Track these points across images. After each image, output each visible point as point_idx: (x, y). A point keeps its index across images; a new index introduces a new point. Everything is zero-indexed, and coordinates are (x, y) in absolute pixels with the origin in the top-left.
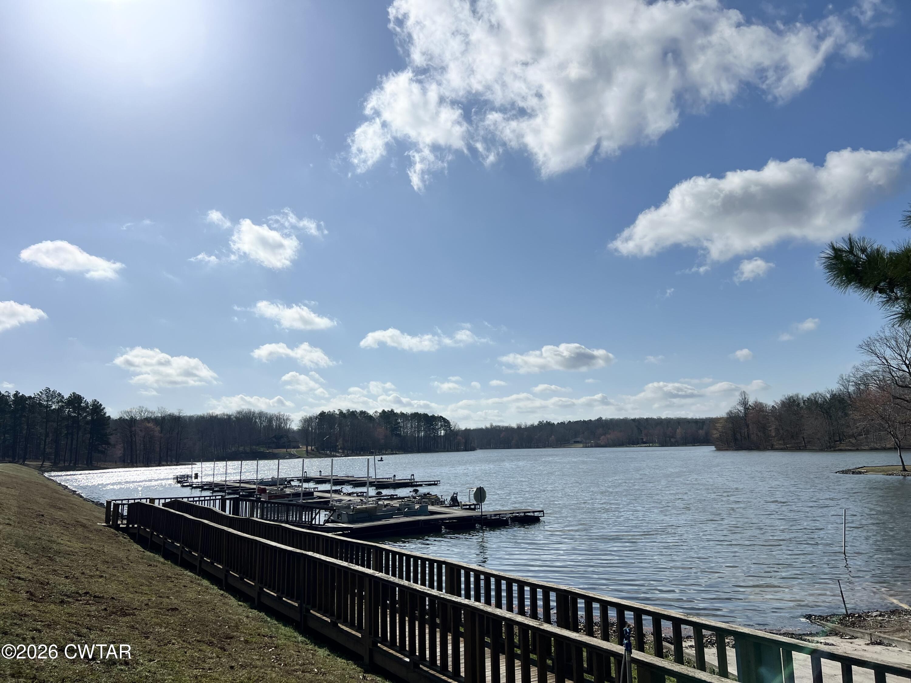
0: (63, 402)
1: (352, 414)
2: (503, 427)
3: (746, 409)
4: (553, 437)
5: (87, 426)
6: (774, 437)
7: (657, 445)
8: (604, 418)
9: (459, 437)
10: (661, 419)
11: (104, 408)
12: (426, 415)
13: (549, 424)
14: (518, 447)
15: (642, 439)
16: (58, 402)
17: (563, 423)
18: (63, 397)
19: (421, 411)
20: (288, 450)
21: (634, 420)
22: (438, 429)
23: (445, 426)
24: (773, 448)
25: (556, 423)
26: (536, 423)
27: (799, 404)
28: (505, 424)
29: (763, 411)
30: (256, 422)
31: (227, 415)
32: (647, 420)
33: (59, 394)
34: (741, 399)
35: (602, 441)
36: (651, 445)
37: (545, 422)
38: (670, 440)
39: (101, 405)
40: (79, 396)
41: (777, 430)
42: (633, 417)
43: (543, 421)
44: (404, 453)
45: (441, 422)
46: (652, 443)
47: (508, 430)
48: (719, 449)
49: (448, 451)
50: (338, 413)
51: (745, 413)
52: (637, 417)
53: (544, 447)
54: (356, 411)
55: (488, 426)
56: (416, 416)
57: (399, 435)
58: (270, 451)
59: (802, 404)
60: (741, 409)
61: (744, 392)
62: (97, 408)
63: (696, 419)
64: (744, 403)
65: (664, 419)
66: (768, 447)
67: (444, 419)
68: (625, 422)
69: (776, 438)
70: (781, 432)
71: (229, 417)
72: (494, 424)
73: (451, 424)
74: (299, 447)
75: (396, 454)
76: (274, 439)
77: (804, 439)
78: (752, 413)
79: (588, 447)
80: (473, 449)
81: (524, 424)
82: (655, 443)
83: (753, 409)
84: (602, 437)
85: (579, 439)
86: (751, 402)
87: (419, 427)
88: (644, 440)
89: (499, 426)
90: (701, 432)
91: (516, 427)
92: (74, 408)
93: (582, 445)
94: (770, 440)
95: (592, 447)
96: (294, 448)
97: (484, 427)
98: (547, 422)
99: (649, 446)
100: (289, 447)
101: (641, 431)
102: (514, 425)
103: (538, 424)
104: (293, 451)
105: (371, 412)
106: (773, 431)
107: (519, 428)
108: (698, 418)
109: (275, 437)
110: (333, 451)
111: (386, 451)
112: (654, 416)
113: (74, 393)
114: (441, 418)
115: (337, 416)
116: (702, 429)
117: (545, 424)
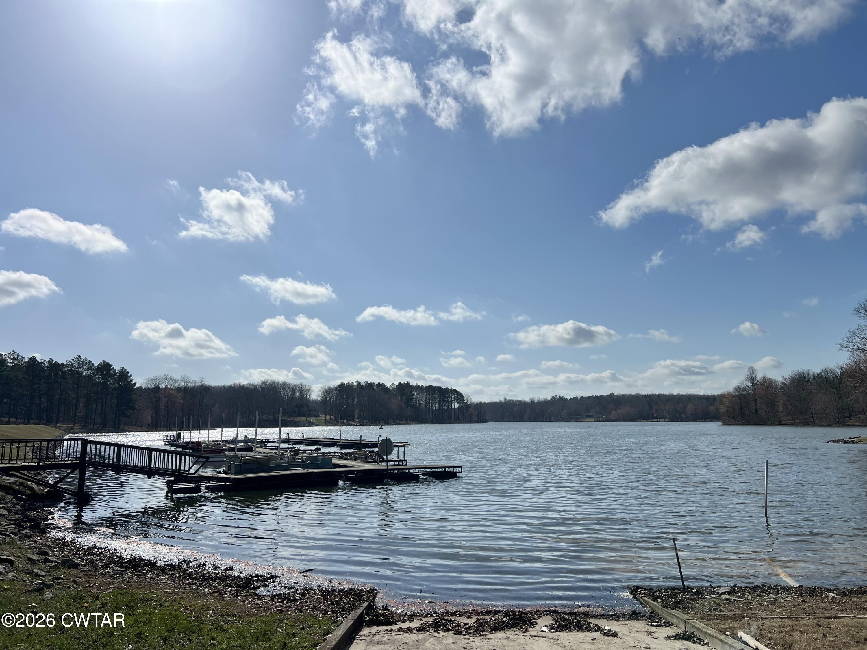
0: (92, 369)
1: (370, 386)
2: (517, 401)
3: (754, 384)
4: (565, 411)
5: (115, 392)
6: (782, 412)
7: (667, 420)
8: (616, 394)
9: (471, 410)
10: (673, 395)
11: (131, 376)
12: (439, 388)
13: (561, 399)
14: (530, 420)
15: (653, 414)
16: (88, 369)
17: (575, 399)
18: (93, 365)
19: (435, 384)
20: (308, 419)
21: (646, 396)
22: (452, 401)
23: (458, 398)
24: (780, 423)
25: (568, 398)
26: (549, 398)
27: (809, 380)
28: (519, 399)
29: (772, 387)
30: (280, 392)
31: (253, 385)
32: (659, 396)
33: (90, 362)
34: (748, 374)
35: (612, 417)
36: (661, 420)
37: (558, 397)
38: (681, 416)
39: (128, 373)
40: (108, 363)
41: (785, 405)
42: (644, 393)
43: (556, 396)
44: (418, 424)
45: (454, 395)
46: (663, 418)
47: (522, 404)
48: (725, 424)
49: (460, 422)
50: (356, 385)
51: (754, 390)
52: (649, 393)
53: (557, 421)
54: (374, 383)
55: (502, 400)
56: (430, 389)
57: (413, 407)
58: (292, 419)
59: (811, 380)
60: (749, 384)
61: (752, 367)
62: (124, 375)
63: (708, 396)
64: (752, 379)
65: (676, 395)
66: (775, 422)
67: (457, 392)
68: (637, 398)
69: (784, 413)
70: (790, 407)
71: (255, 387)
72: (508, 398)
73: (464, 396)
74: (318, 416)
75: (410, 424)
76: (296, 408)
77: (812, 414)
78: (760, 389)
79: (600, 421)
80: (485, 421)
81: (537, 398)
82: (666, 418)
83: (762, 384)
84: (613, 412)
85: (590, 414)
86: (759, 377)
87: (432, 399)
88: (655, 415)
89: (513, 400)
90: (711, 408)
91: (529, 402)
92: (103, 375)
93: (593, 420)
94: (778, 415)
95: (603, 421)
96: (314, 417)
97: (498, 401)
98: (560, 397)
99: (660, 421)
100: (309, 416)
101: (652, 406)
102: (527, 399)
103: (551, 399)
104: (313, 420)
105: (388, 385)
106: (780, 406)
107: (532, 402)
108: (710, 394)
109: (296, 406)
110: (350, 420)
111: (402, 421)
112: (666, 392)
113: (104, 361)
114: (455, 391)
115: (355, 387)
116: (713, 405)
117: (558, 399)
